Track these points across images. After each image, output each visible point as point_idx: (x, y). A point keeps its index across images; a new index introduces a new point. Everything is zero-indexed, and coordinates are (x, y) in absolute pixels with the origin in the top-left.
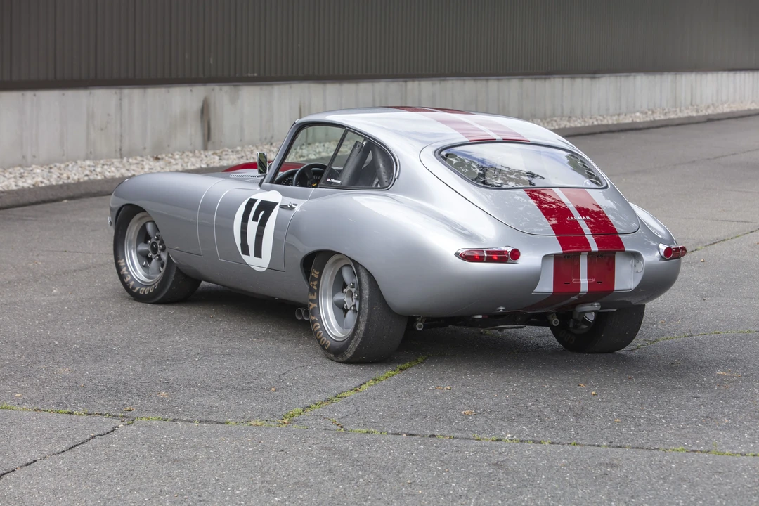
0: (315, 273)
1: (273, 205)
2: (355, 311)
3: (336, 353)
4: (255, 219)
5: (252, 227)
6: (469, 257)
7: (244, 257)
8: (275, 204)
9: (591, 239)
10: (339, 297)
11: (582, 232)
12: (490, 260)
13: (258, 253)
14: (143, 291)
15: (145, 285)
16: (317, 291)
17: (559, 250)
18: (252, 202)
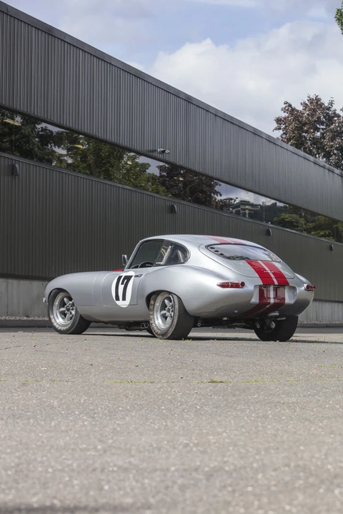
0: (152, 302)
1: (131, 277)
2: (171, 317)
3: (163, 335)
4: (122, 283)
5: (121, 287)
6: (223, 286)
7: (117, 302)
8: (132, 276)
9: (275, 280)
10: (163, 312)
11: (271, 277)
12: (232, 287)
13: (124, 299)
14: (63, 328)
15: (64, 326)
16: (153, 310)
17: (262, 284)
18: (120, 277)
